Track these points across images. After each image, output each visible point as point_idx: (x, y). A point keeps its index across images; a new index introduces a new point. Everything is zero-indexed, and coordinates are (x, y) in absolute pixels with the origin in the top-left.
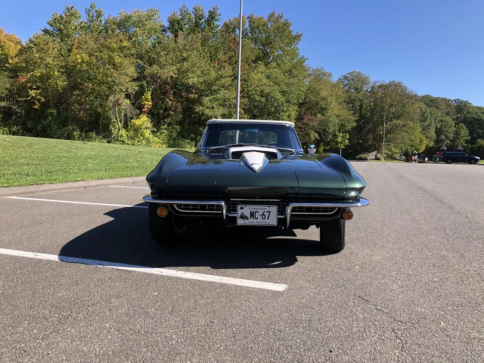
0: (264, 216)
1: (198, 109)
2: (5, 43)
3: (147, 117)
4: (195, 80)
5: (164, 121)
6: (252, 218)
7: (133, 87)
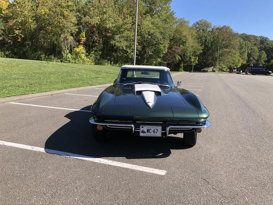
0: (154, 132)
1: (112, 42)
3: (83, 46)
4: (111, 25)
5: (92, 49)
6: (148, 133)
7: (75, 29)
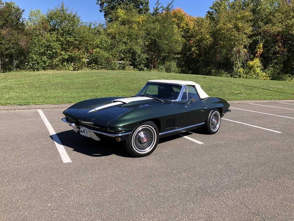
2: (188, 22)
5: (272, 62)
7: (248, 41)
